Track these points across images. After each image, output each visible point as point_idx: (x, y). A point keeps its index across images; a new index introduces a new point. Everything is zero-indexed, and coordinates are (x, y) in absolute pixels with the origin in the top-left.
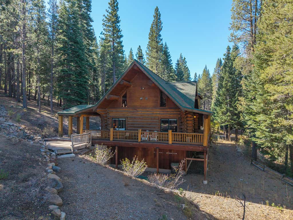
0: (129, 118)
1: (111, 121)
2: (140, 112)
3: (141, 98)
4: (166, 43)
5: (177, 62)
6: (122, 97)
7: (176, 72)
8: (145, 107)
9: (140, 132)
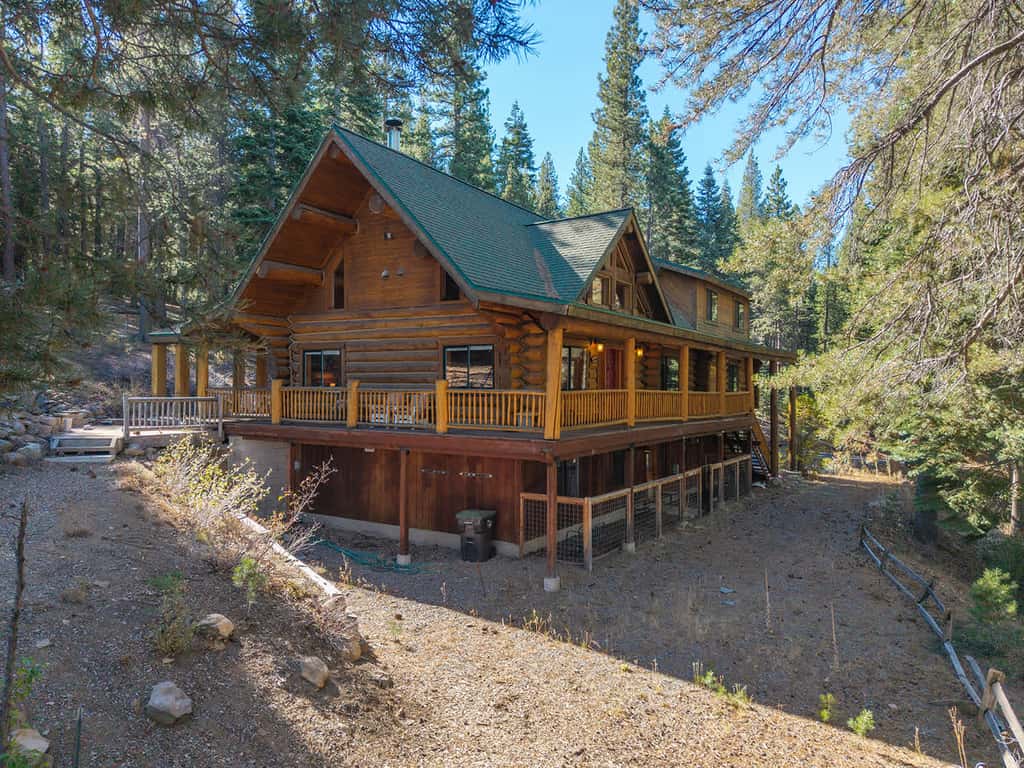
0: (348, 349)
1: (301, 359)
2: (383, 324)
3: (384, 274)
4: (667, 108)
5: (704, 177)
6: (333, 275)
7: (702, 215)
8: (396, 307)
9: (354, 389)
